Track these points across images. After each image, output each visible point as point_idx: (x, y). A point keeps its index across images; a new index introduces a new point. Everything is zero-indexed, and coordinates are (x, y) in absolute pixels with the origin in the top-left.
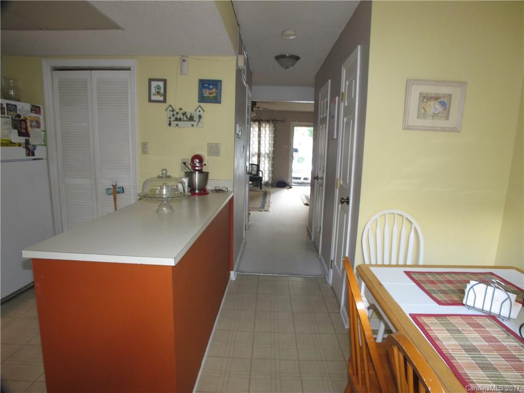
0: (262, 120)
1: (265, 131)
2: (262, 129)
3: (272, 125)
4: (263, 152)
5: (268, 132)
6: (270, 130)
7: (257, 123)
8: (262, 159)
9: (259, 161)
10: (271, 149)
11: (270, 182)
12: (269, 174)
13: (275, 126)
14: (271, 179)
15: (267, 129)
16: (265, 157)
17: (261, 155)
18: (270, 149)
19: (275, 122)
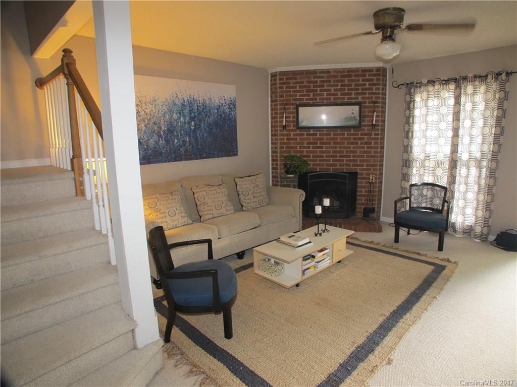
0: (465, 78)
1: (474, 104)
2: (463, 99)
3: (494, 86)
4: (464, 155)
5: (481, 107)
6: (487, 102)
7: (452, 86)
8: (462, 171)
9: (452, 179)
10: (488, 148)
11: (478, 229)
12: (477, 209)
13: (502, 89)
14: (481, 221)
15: (479, 98)
16: (468, 168)
17: (459, 164)
18: (486, 148)
19: (503, 76)
